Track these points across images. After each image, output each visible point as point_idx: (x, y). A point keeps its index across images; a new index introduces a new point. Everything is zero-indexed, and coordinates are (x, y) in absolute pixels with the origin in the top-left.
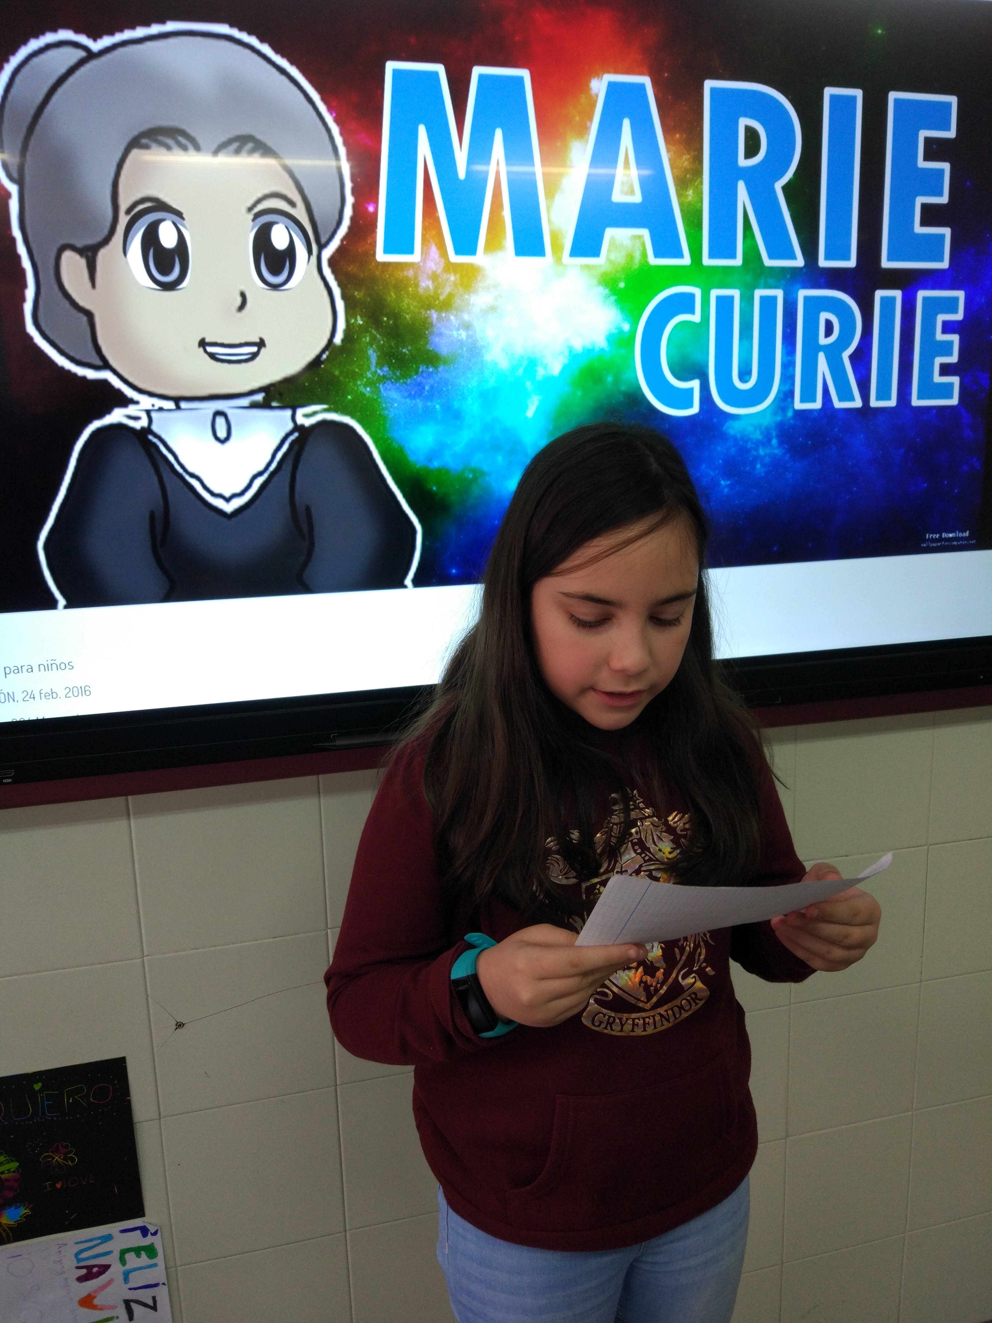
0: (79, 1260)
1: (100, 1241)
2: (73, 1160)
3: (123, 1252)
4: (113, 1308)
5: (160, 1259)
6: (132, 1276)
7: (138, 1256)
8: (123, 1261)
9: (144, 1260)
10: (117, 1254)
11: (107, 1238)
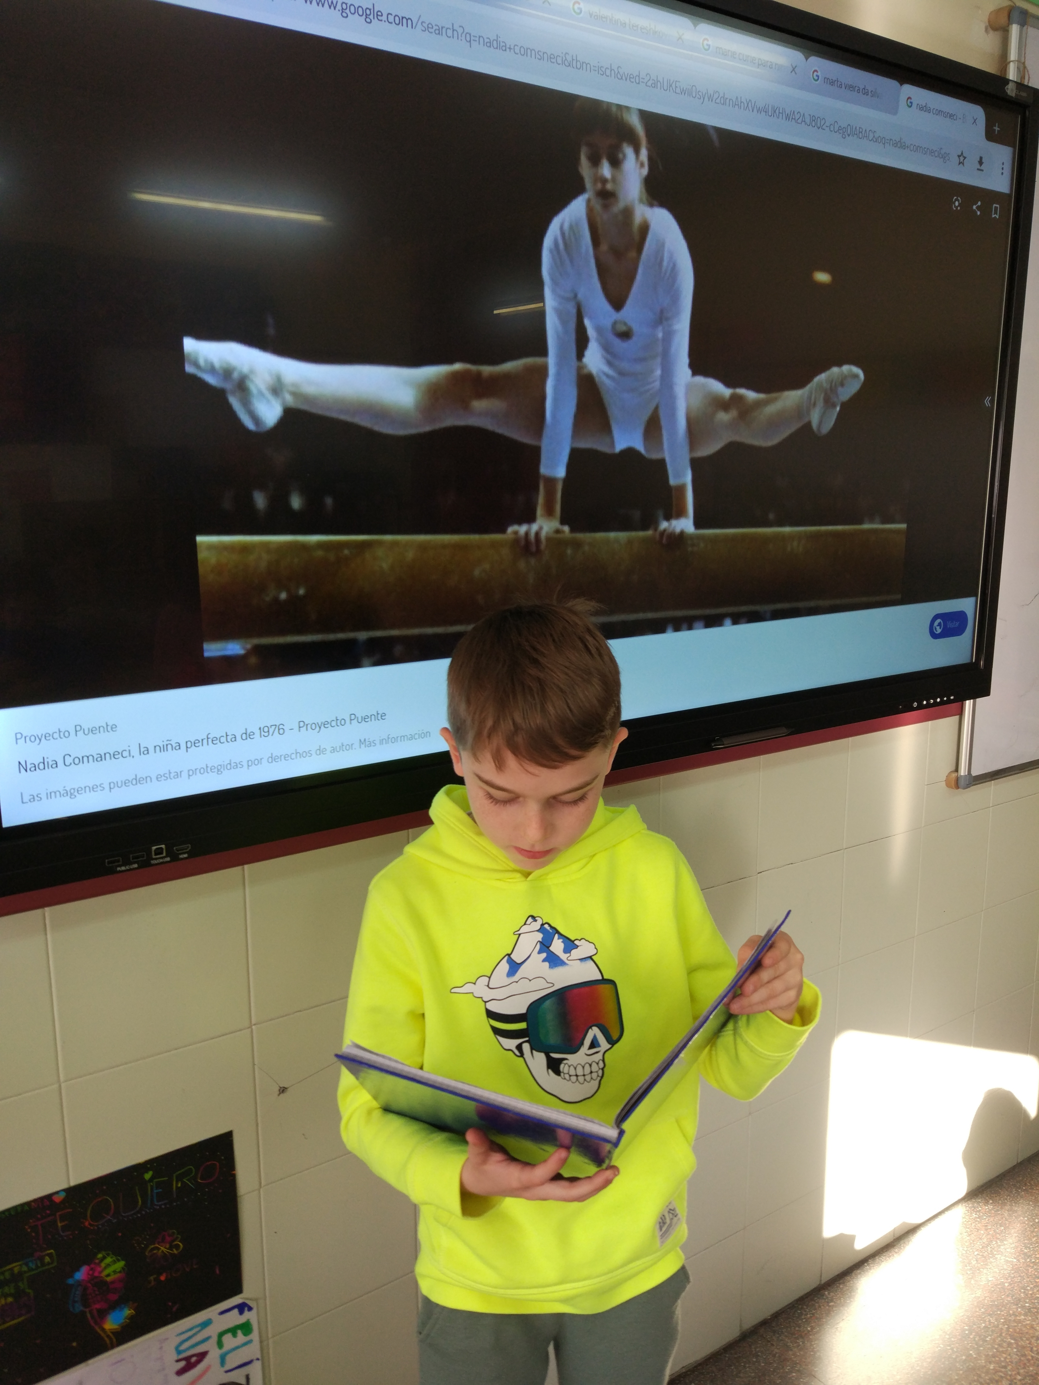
0: (179, 1352)
1: (199, 1328)
2: (177, 1247)
3: (221, 1335)
5: (255, 1336)
6: (228, 1358)
7: (235, 1335)
8: (220, 1344)
9: (241, 1338)
10: (214, 1339)
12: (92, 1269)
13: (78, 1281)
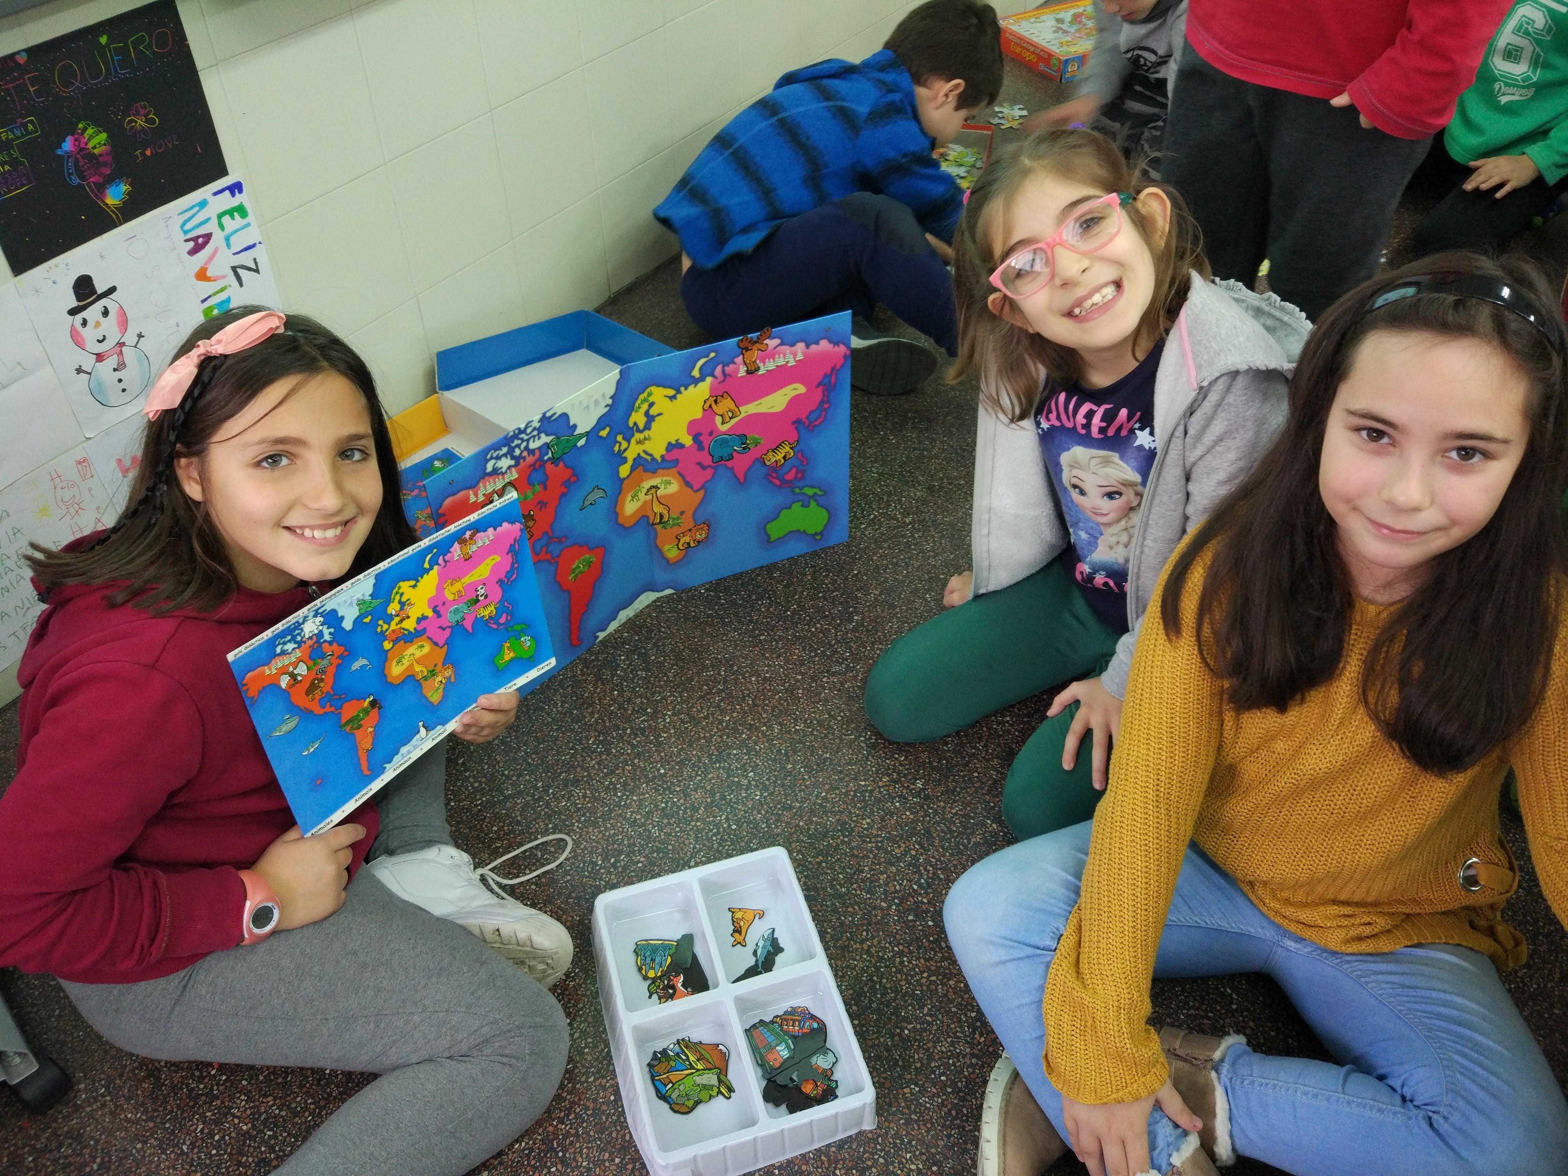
0: (185, 232)
1: (197, 208)
2: (153, 121)
3: (220, 216)
4: (223, 277)
5: (251, 218)
6: (232, 239)
7: (233, 218)
8: (222, 227)
9: (239, 221)
10: (214, 221)
11: (203, 204)
12: (76, 140)
13: (66, 152)
